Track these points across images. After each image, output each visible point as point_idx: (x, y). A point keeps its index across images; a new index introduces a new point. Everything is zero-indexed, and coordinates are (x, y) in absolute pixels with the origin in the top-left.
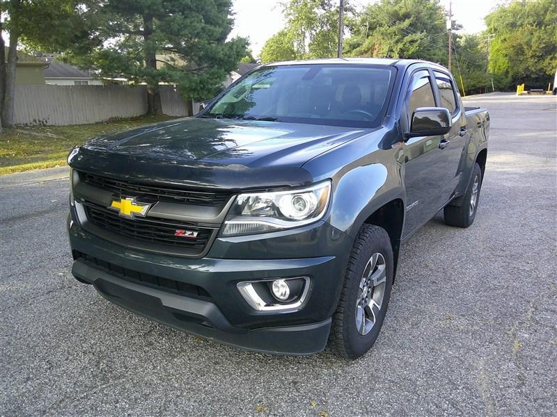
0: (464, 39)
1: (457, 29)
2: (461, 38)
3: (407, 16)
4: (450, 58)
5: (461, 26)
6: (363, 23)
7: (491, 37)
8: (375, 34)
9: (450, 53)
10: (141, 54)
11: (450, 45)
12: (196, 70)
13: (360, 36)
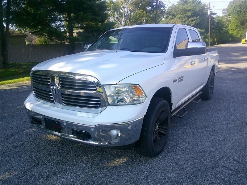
0: (217, 19)
6: (169, 13)
7: (229, 18)
8: (175, 18)
9: (210, 25)
10: (67, 30)
11: (209, 22)
12: (91, 36)
13: (169, 19)
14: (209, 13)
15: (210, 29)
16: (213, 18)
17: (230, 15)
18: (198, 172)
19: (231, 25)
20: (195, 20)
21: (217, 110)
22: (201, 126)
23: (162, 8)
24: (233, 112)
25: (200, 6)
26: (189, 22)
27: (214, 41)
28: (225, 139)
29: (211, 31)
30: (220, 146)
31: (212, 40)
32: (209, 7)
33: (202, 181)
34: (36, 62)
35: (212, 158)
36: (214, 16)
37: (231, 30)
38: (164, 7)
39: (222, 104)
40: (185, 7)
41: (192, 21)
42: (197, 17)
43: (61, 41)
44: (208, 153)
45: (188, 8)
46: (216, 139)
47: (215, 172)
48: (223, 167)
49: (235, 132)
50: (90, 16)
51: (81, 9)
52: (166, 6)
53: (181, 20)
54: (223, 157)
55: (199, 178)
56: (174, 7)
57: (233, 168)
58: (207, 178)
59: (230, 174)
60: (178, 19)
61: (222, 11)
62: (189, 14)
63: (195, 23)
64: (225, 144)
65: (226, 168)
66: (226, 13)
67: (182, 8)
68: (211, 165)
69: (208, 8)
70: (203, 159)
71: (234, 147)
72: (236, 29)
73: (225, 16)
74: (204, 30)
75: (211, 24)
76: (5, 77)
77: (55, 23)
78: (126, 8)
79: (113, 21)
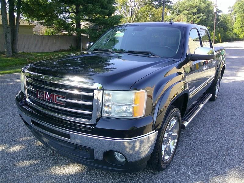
2: (221, 16)
4: (215, 25)
5: (221, 11)
6: (175, 9)
7: (235, 16)
8: (181, 14)
9: (215, 23)
10: (74, 22)
11: (215, 19)
12: (98, 29)
13: (174, 15)
14: (215, 11)
15: (215, 27)
16: (218, 16)
17: (236, 13)
18: (210, 159)
19: (236, 23)
20: (201, 17)
21: (224, 106)
22: (210, 119)
23: (169, 4)
24: (239, 108)
25: (206, 3)
26: (195, 18)
27: (218, 39)
28: (233, 132)
29: (215, 29)
30: (229, 138)
31: (216, 38)
32: (215, 4)
33: (214, 166)
34: (43, 52)
35: (222, 148)
36: (220, 14)
37: (236, 28)
38: (171, 2)
39: (228, 100)
40: (191, 3)
41: (198, 18)
42: (203, 13)
43: (69, 32)
44: (218, 143)
45: (194, 5)
46: (225, 131)
47: (226, 159)
48: (233, 155)
49: (242, 126)
50: (98, 8)
51: (90, 2)
52: (173, 2)
53: (186, 17)
54: (232, 147)
55: (211, 164)
56: (181, 3)
57: (242, 157)
58: (218, 164)
59: (239, 162)
60: (184, 15)
61: (228, 9)
62: (195, 10)
63: (201, 20)
64: (233, 136)
65: (236, 156)
66: (232, 10)
67: (188, 4)
68: (221, 153)
69: (214, 6)
70: (214, 148)
71: (241, 139)
72: (240, 28)
73: (230, 13)
74: (209, 27)
75: (216, 21)
76: (14, 65)
77: (63, 14)
78: (133, 2)
79: (120, 15)
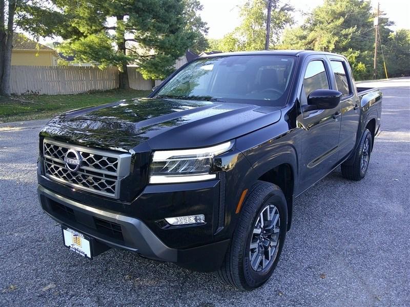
0: (395, 33)
1: (390, 25)
2: (392, 32)
3: (342, 14)
5: (392, 23)
9: (376, 44)
15: (376, 51)
